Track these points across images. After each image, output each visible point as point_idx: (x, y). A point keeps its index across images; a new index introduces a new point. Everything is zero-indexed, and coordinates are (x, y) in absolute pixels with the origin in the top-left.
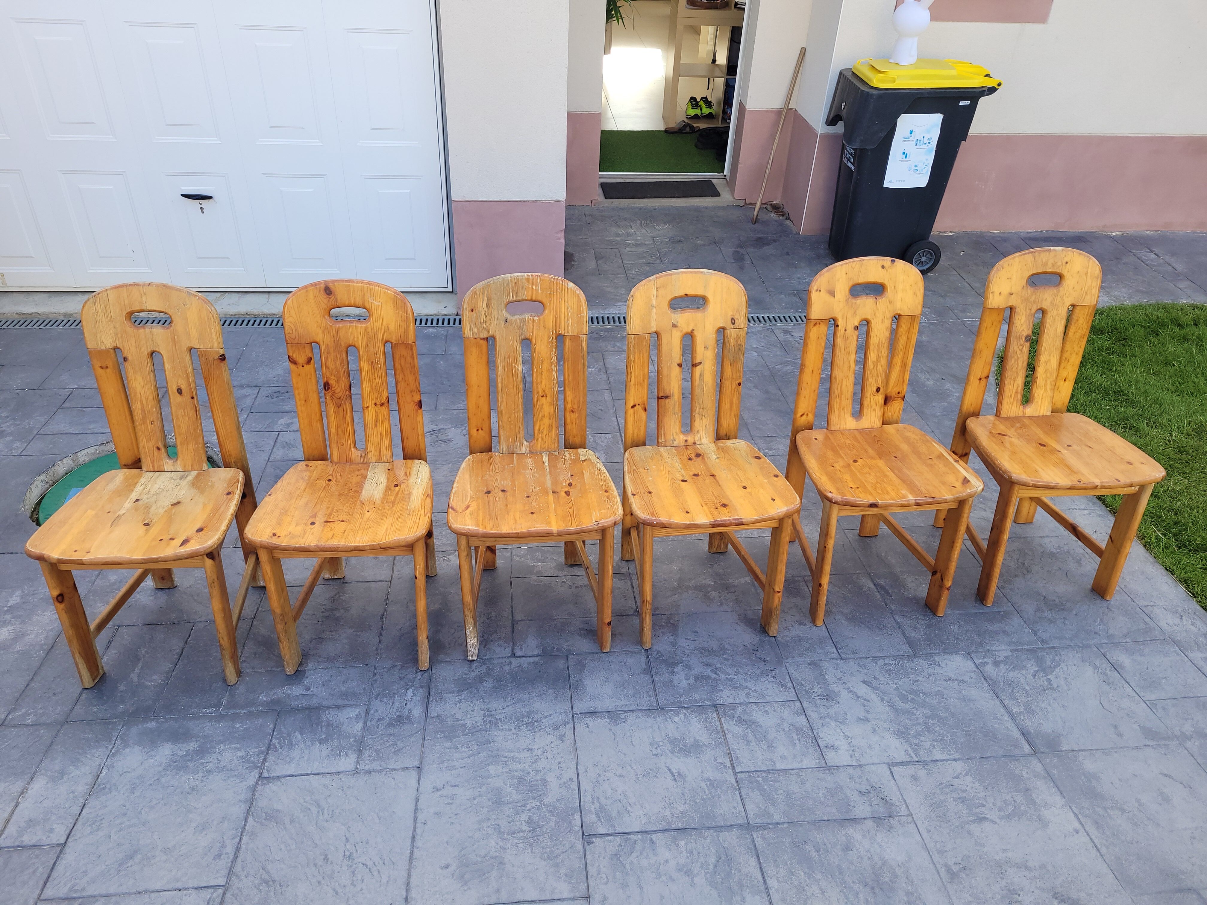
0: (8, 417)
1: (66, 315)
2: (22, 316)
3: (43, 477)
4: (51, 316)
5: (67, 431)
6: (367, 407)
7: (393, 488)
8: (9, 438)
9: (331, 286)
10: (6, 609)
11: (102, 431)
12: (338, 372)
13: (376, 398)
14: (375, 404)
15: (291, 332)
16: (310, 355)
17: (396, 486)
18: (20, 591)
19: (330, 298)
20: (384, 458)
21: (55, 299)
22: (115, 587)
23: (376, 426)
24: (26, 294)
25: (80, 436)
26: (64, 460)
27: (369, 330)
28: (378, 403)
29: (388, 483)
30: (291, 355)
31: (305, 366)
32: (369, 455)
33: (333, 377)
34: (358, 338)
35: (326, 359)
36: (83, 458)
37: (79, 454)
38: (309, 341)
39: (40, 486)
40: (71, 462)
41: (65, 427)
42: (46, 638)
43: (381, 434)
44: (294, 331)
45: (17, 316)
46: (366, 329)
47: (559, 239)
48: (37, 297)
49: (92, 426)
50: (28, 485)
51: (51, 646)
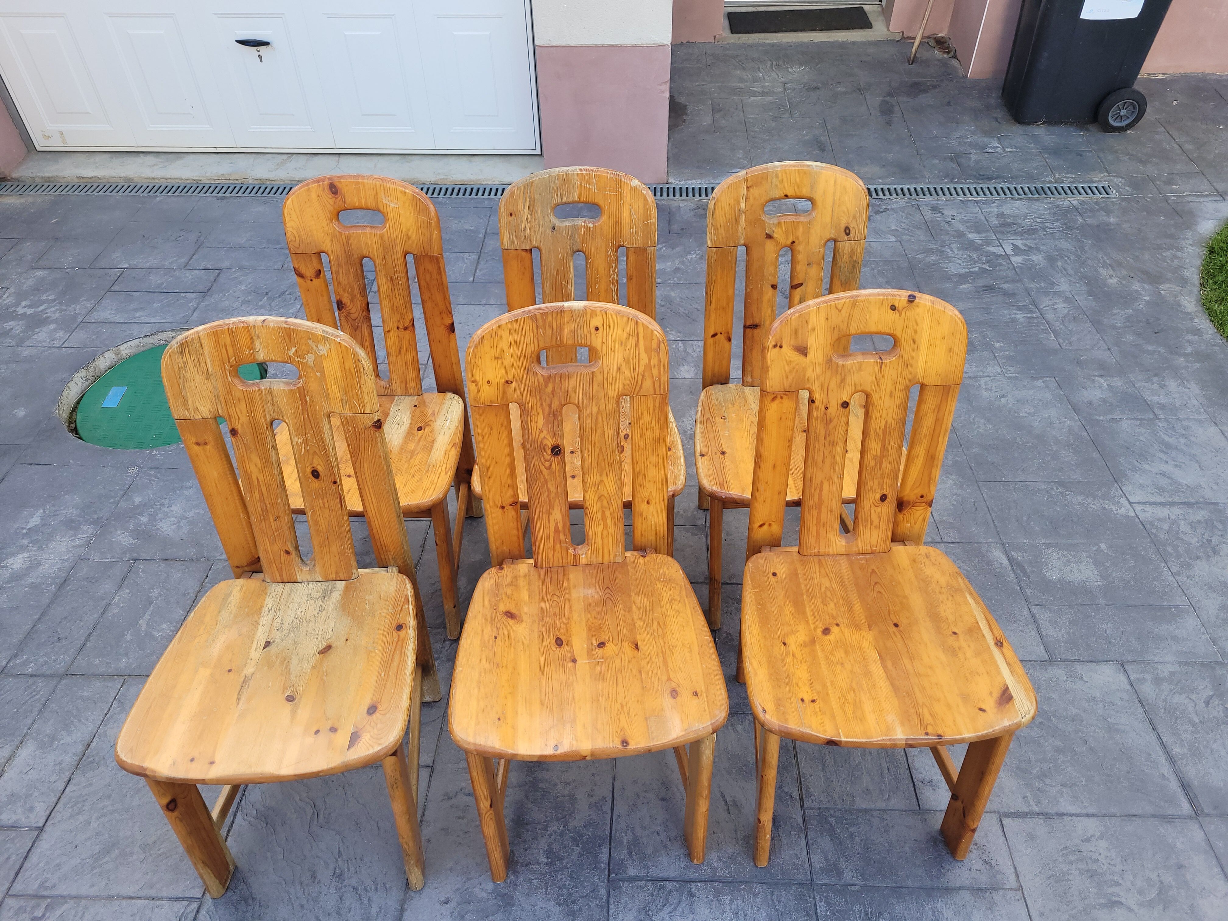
0: (54, 300)
1: (128, 180)
2: (82, 180)
3: (83, 373)
4: (112, 181)
5: (112, 320)
6: (389, 331)
7: (415, 432)
8: (52, 326)
9: (336, 182)
10: (24, 531)
11: (147, 320)
12: (352, 288)
13: (399, 321)
14: (398, 328)
15: (294, 239)
16: (319, 268)
17: (420, 429)
18: (42, 511)
19: (336, 198)
20: (411, 390)
21: (117, 161)
22: (138, 511)
23: (400, 353)
24: (87, 154)
25: (124, 326)
26: (105, 354)
27: (386, 238)
28: (401, 327)
29: (411, 424)
30: (296, 267)
31: (314, 280)
32: (394, 387)
33: (346, 295)
34: (373, 248)
35: (337, 272)
36: (126, 352)
37: (121, 347)
38: (315, 251)
39: (80, 384)
40: (114, 356)
41: (111, 314)
42: (60, 569)
43: (406, 363)
44: (297, 238)
45: (76, 180)
46: (382, 236)
47: (663, 92)
48: (98, 158)
49: (137, 315)
50: (65, 382)
51: (63, 580)
